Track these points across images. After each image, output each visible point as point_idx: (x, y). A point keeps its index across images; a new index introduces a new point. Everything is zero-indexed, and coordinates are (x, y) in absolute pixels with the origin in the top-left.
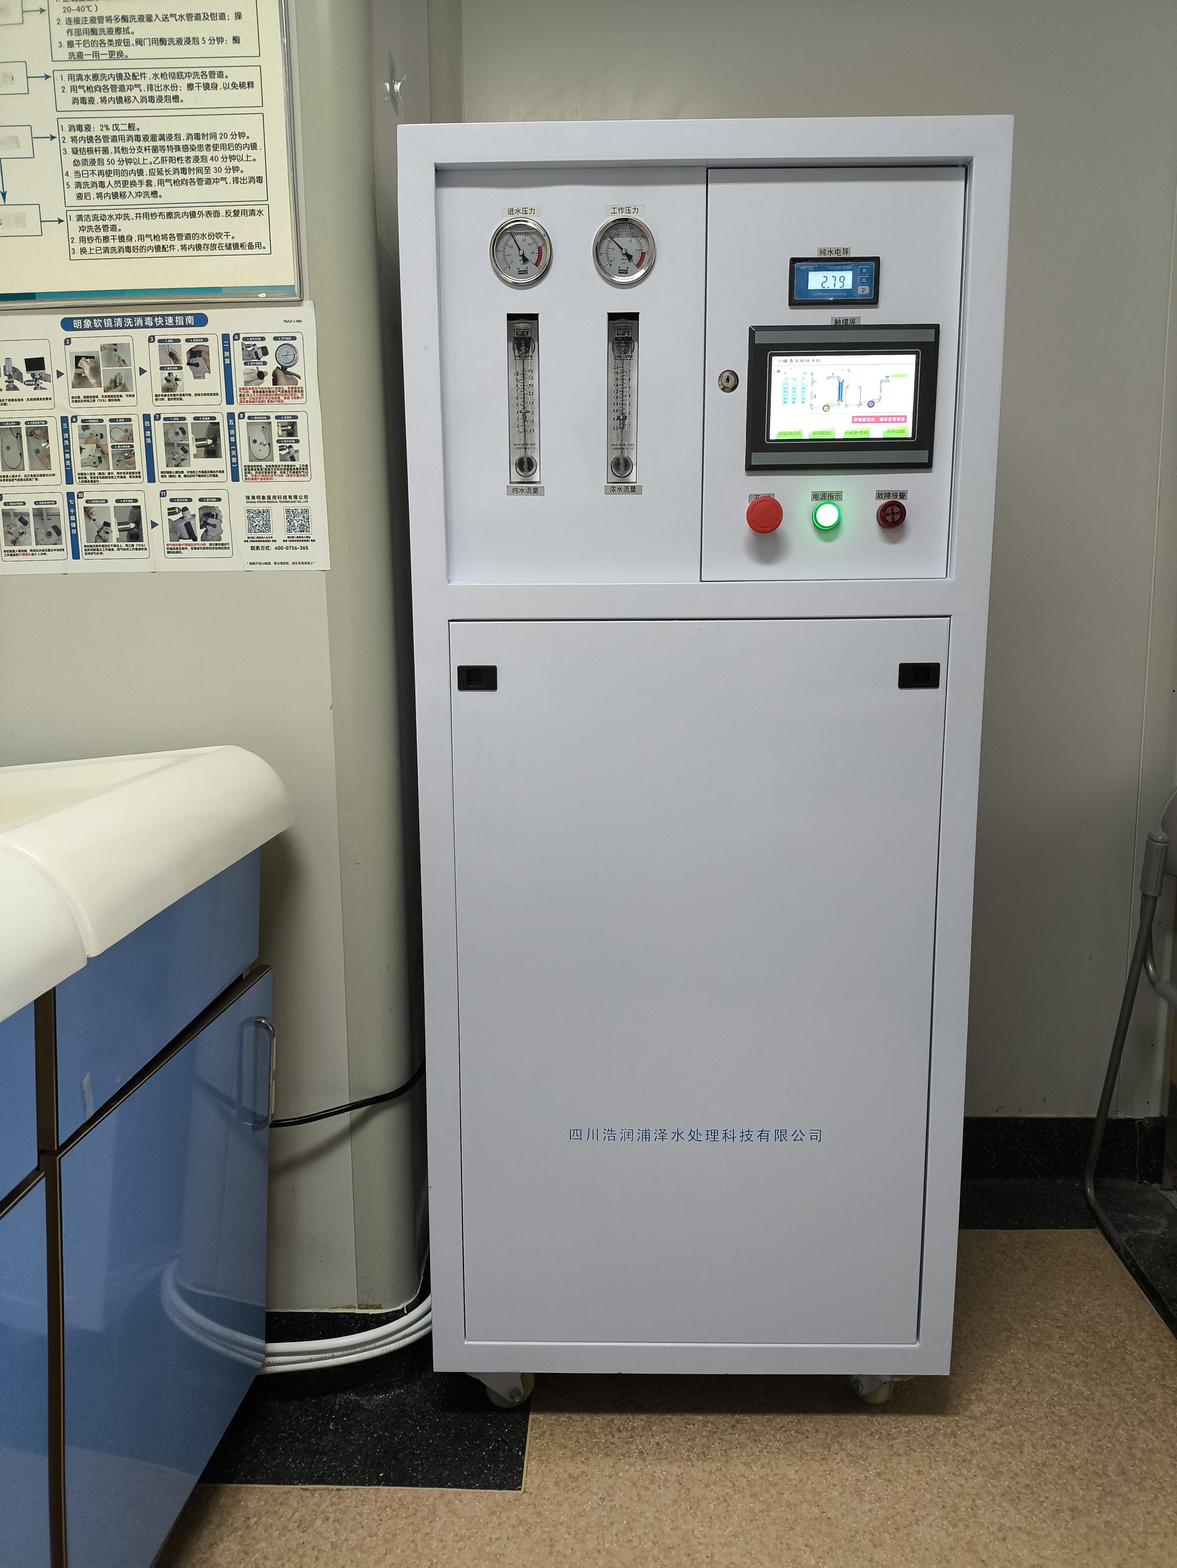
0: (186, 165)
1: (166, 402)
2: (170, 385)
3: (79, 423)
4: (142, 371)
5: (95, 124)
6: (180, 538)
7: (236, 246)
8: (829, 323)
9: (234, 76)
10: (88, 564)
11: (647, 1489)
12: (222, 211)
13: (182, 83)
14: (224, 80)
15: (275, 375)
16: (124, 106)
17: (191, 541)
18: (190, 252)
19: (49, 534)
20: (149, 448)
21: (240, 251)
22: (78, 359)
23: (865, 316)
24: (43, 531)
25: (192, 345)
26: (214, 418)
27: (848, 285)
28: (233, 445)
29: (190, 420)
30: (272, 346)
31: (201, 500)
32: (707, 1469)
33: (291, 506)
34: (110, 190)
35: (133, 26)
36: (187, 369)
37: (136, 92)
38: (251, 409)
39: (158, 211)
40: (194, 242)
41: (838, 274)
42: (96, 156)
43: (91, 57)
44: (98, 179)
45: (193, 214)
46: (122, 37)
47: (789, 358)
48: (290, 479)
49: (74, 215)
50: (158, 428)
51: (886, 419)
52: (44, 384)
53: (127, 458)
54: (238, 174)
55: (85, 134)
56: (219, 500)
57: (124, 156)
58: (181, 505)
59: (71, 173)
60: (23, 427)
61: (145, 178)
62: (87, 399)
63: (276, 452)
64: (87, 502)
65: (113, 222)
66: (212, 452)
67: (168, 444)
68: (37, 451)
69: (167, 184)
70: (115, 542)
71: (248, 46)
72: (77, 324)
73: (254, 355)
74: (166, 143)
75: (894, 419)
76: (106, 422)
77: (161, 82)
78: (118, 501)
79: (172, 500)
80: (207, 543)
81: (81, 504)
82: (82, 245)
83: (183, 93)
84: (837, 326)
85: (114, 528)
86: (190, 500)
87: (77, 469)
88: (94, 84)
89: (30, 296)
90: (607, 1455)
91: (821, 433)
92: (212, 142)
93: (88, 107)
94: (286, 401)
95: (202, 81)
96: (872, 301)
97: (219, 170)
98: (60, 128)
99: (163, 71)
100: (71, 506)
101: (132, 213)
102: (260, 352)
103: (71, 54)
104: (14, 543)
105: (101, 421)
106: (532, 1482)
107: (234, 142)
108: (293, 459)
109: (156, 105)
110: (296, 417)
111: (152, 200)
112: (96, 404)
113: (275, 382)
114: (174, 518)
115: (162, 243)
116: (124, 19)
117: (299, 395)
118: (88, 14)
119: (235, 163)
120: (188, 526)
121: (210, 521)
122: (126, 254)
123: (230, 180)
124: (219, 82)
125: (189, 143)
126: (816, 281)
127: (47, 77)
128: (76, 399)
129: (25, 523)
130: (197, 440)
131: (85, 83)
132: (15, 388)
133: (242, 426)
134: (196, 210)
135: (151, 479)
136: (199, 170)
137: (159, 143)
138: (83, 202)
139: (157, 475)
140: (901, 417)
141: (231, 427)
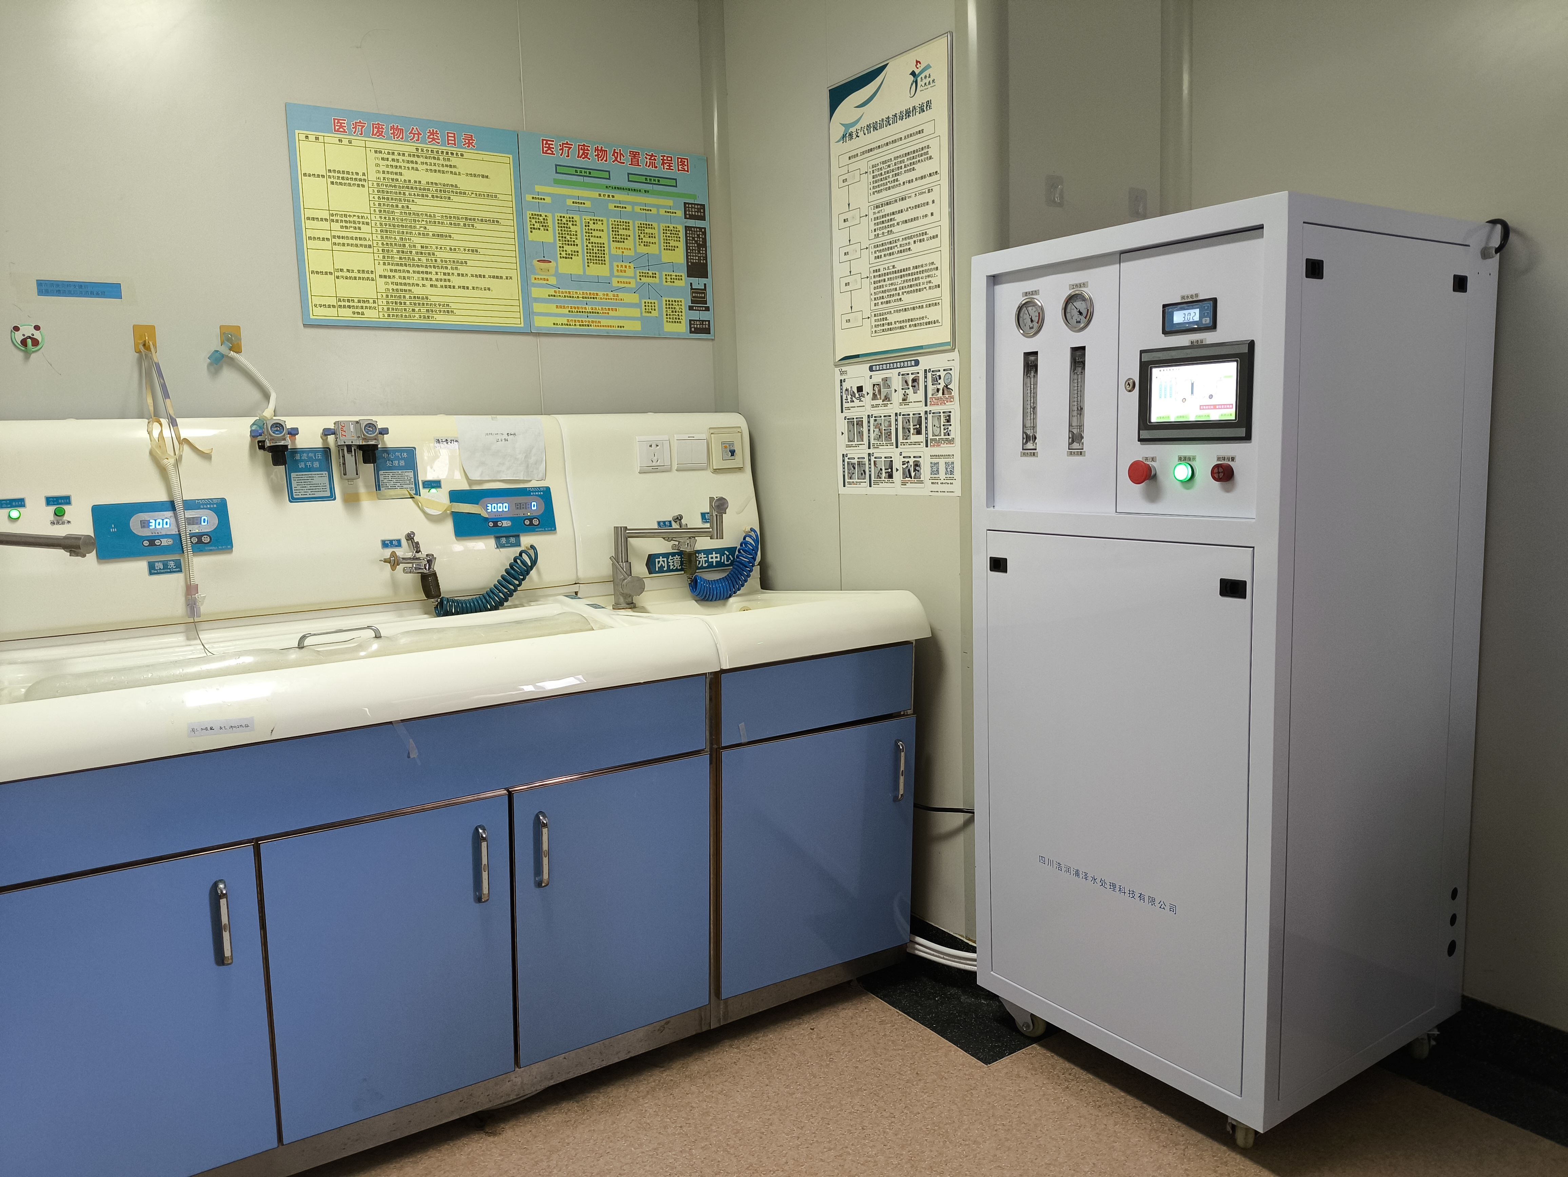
0: (912, 283)
1: (903, 406)
2: (905, 397)
3: (874, 418)
4: (896, 391)
5: (881, 268)
6: (906, 477)
7: (929, 323)
8: (1187, 344)
9: (931, 233)
10: (876, 490)
11: (1048, 1100)
12: (924, 305)
13: (912, 241)
14: (927, 236)
15: (943, 390)
16: (892, 257)
17: (910, 479)
18: (913, 328)
19: (862, 474)
20: (897, 429)
21: (931, 326)
22: (874, 385)
23: (1209, 338)
24: (860, 472)
25: (914, 376)
26: (920, 414)
27: (1197, 318)
28: (926, 427)
29: (911, 416)
30: (942, 374)
31: (914, 457)
32: (1091, 1112)
33: (947, 460)
34: (885, 300)
35: (895, 216)
36: (911, 388)
37: (896, 250)
38: (934, 409)
39: (901, 308)
40: (913, 323)
41: (1192, 311)
42: (881, 284)
43: (881, 235)
44: (881, 295)
45: (914, 308)
46: (892, 223)
47: (1162, 369)
48: (947, 445)
49: (873, 314)
50: (900, 418)
51: (1220, 407)
52: (863, 399)
53: (889, 435)
54: (931, 285)
55: (878, 273)
56: (920, 457)
57: (890, 282)
58: (906, 460)
59: (873, 294)
60: (855, 420)
61: (897, 292)
62: (877, 406)
63: (942, 431)
64: (875, 458)
65: (886, 316)
66: (919, 432)
67: (903, 428)
68: (859, 433)
69: (905, 294)
70: (883, 479)
71: (936, 217)
72: (874, 368)
73: (935, 380)
74: (904, 273)
75: (1225, 407)
76: (883, 418)
77: (905, 242)
78: (885, 458)
79: (904, 457)
80: (916, 480)
81: (873, 459)
82: (876, 329)
83: (912, 246)
84: (1193, 346)
85: (884, 471)
86: (910, 457)
87: (872, 441)
88: (881, 248)
89: (857, 356)
90: (1049, 1078)
91: (1181, 417)
92: (921, 269)
93: (880, 260)
94: (947, 403)
95: (919, 238)
96: (1213, 327)
97: (923, 284)
98: (870, 272)
99: (905, 236)
100: (870, 460)
101: (892, 311)
102: (938, 378)
103: (875, 235)
104: (851, 478)
105: (881, 417)
106: (997, 1066)
107: (930, 268)
108: (949, 435)
109: (903, 254)
110: (950, 412)
111: (900, 303)
112: (880, 408)
113: (943, 394)
114: (904, 466)
115: (902, 325)
116: (893, 213)
117: (952, 400)
118: (881, 214)
119: (930, 279)
120: (909, 470)
121: (917, 468)
122: (890, 332)
123: (927, 288)
124: (925, 237)
125: (913, 271)
126: (1179, 317)
127: (867, 248)
128: (873, 406)
129: (854, 468)
130: (914, 426)
131: (879, 249)
132: (853, 402)
133: (930, 416)
134: (915, 306)
135: (897, 447)
136: (917, 285)
137: (902, 273)
138: (877, 307)
139: (899, 444)
140: (1229, 405)
141: (926, 419)
